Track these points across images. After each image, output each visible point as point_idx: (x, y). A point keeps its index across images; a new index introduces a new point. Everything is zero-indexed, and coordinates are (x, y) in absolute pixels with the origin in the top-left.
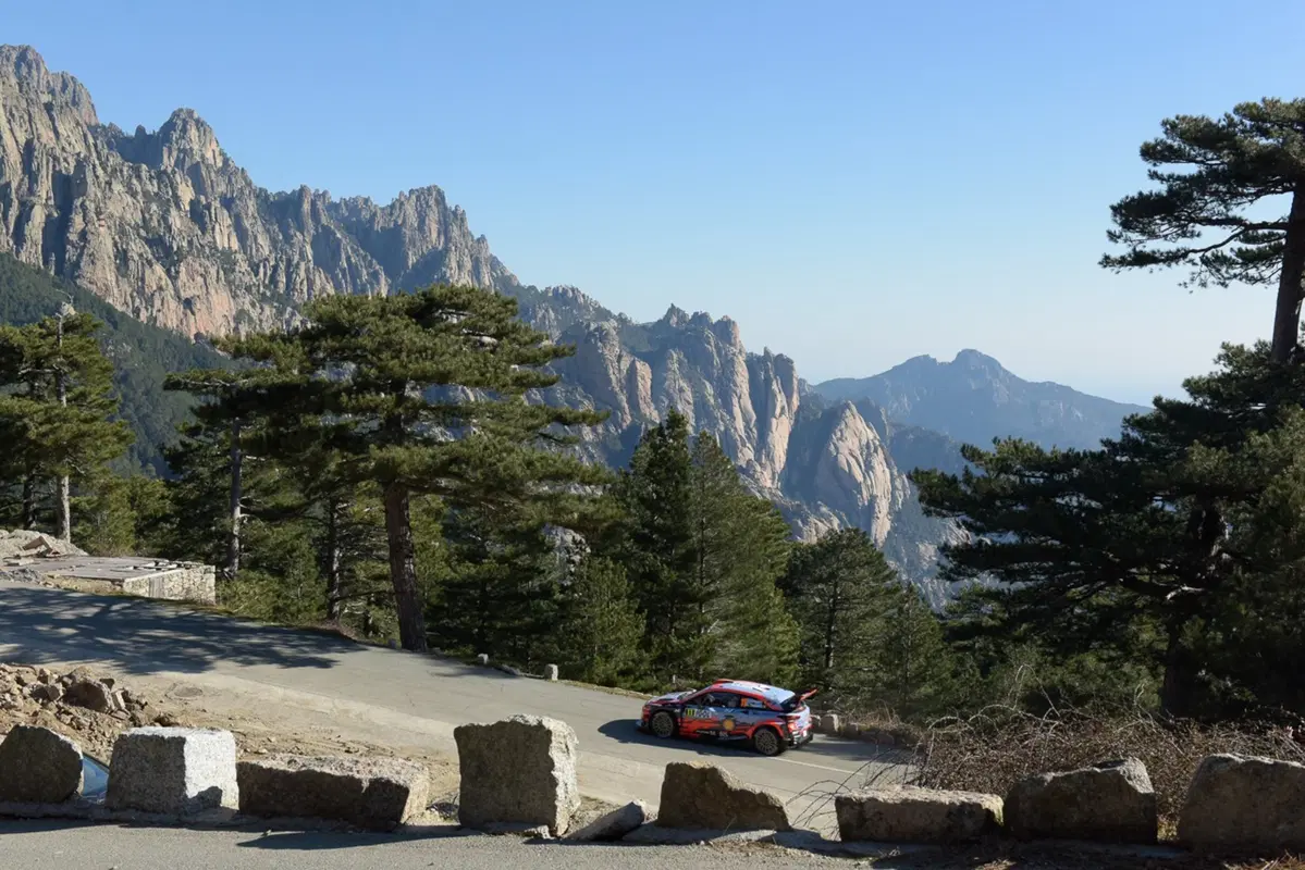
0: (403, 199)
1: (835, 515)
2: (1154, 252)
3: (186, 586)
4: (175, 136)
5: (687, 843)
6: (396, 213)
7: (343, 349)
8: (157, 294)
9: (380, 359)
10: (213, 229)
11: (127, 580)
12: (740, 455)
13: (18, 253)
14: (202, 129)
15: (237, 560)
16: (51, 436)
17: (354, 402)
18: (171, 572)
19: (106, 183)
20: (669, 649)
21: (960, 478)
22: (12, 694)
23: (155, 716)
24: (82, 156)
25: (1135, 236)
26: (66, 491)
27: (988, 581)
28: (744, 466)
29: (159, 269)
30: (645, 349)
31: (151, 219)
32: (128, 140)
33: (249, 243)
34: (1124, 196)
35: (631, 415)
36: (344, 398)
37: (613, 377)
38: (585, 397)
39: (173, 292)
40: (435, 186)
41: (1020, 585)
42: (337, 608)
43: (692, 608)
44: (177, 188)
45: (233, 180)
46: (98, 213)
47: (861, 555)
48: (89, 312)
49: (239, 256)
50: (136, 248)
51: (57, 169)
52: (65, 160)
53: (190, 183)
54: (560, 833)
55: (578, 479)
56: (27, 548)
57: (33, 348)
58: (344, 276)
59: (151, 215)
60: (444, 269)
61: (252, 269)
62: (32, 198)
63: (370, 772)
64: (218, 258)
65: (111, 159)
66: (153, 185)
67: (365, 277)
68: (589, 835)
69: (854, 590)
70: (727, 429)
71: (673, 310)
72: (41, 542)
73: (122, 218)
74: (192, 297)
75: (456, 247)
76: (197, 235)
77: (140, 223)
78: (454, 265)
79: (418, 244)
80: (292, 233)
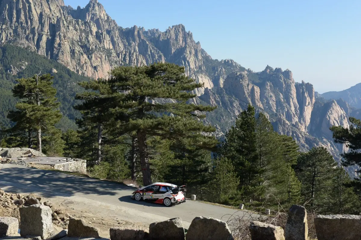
0: (170, 29)
1: (329, 142)
3: (76, 167)
4: (90, 9)
6: (168, 34)
8: (85, 65)
9: (134, 89)
10: (104, 42)
11: (56, 165)
12: (293, 120)
13: (38, 51)
14: (100, 6)
15: (100, 158)
16: (34, 116)
18: (72, 162)
19: (67, 26)
20: (248, 190)
22: (8, 203)
23: (55, 210)
24: (59, 17)
26: (40, 134)
28: (295, 124)
29: (85, 56)
30: (258, 81)
31: (82, 39)
32: (74, 11)
33: (116, 46)
36: (121, 102)
37: (246, 92)
38: (236, 99)
39: (90, 64)
40: (181, 24)
42: (135, 175)
43: (257, 176)
44: (91, 28)
45: (111, 24)
46: (65, 37)
47: (324, 157)
48: (62, 71)
49: (113, 51)
50: (77, 49)
51: (51, 22)
52: (53, 19)
53: (95, 26)
54: (44, 238)
55: (202, 130)
56: (25, 154)
57: (28, 86)
58: (149, 57)
59: (82, 37)
60: (185, 54)
61: (117, 56)
62: (42, 32)
64: (105, 51)
65: (69, 18)
66: (83, 27)
67: (157, 57)
69: (321, 169)
70: (288, 111)
71: (268, 67)
72: (29, 152)
73: (73, 39)
74: (97, 66)
75: (189, 46)
76: (98, 44)
77: (79, 40)
78: (188, 52)
79: (175, 45)
80: (131, 42)
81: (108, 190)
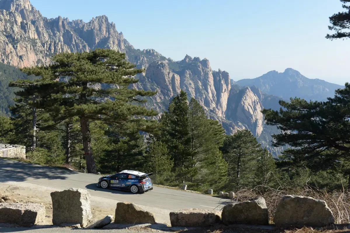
0: (93, 20)
1: (244, 125)
2: (344, 33)
3: (16, 153)
5: (122, 228)
6: (91, 25)
7: (65, 72)
8: (10, 54)
9: (78, 75)
10: (29, 32)
12: (211, 106)
15: (35, 144)
17: (69, 89)
18: (10, 148)
21: (279, 111)
23: (2, 196)
25: (338, 28)
27: (288, 147)
28: (212, 110)
29: (10, 46)
30: (178, 70)
31: (7, 28)
33: (41, 36)
34: (334, 14)
35: (173, 93)
36: (65, 88)
37: (167, 80)
38: (158, 87)
39: (15, 54)
40: (105, 15)
41: (299, 148)
42: (69, 160)
43: (190, 158)
44: (16, 18)
45: (35, 14)
47: (249, 139)
49: (38, 41)
50: (3, 39)
53: (20, 16)
54: (84, 226)
55: (145, 114)
58: (74, 47)
60: (108, 44)
61: (42, 45)
63: (25, 208)
64: (31, 41)
66: (8, 17)
67: (81, 47)
68: (93, 227)
69: (246, 151)
70: (206, 97)
71: (187, 56)
74: (22, 55)
75: (112, 36)
76: (23, 34)
77: (4, 30)
78: (112, 42)
79: (99, 35)
80: (56, 32)
81: (57, 174)
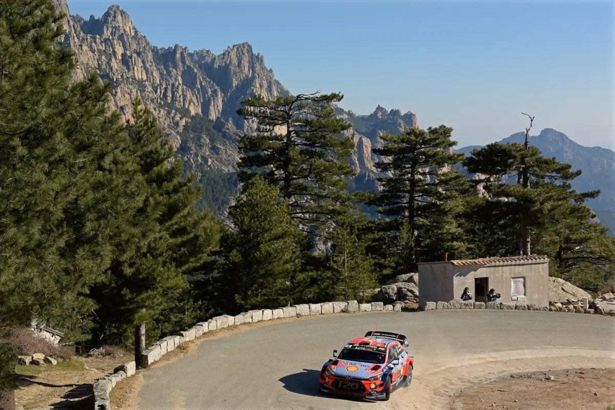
0: (229, 50)
4: (110, 19)
6: (226, 57)
10: (134, 69)
14: (124, 16)
24: (67, 32)
31: (102, 64)
32: (87, 23)
33: (150, 75)
35: (360, 168)
39: (114, 103)
40: (247, 43)
44: (115, 47)
45: (140, 42)
46: (76, 61)
49: (147, 83)
53: (121, 45)
58: (199, 93)
59: (102, 62)
60: (252, 88)
61: (154, 90)
64: (137, 84)
65: (82, 33)
66: (102, 46)
67: (210, 93)
71: (379, 108)
73: (87, 64)
74: (124, 106)
75: (259, 75)
76: (125, 72)
77: (97, 67)
78: (258, 86)
79: (238, 74)
80: (171, 70)
